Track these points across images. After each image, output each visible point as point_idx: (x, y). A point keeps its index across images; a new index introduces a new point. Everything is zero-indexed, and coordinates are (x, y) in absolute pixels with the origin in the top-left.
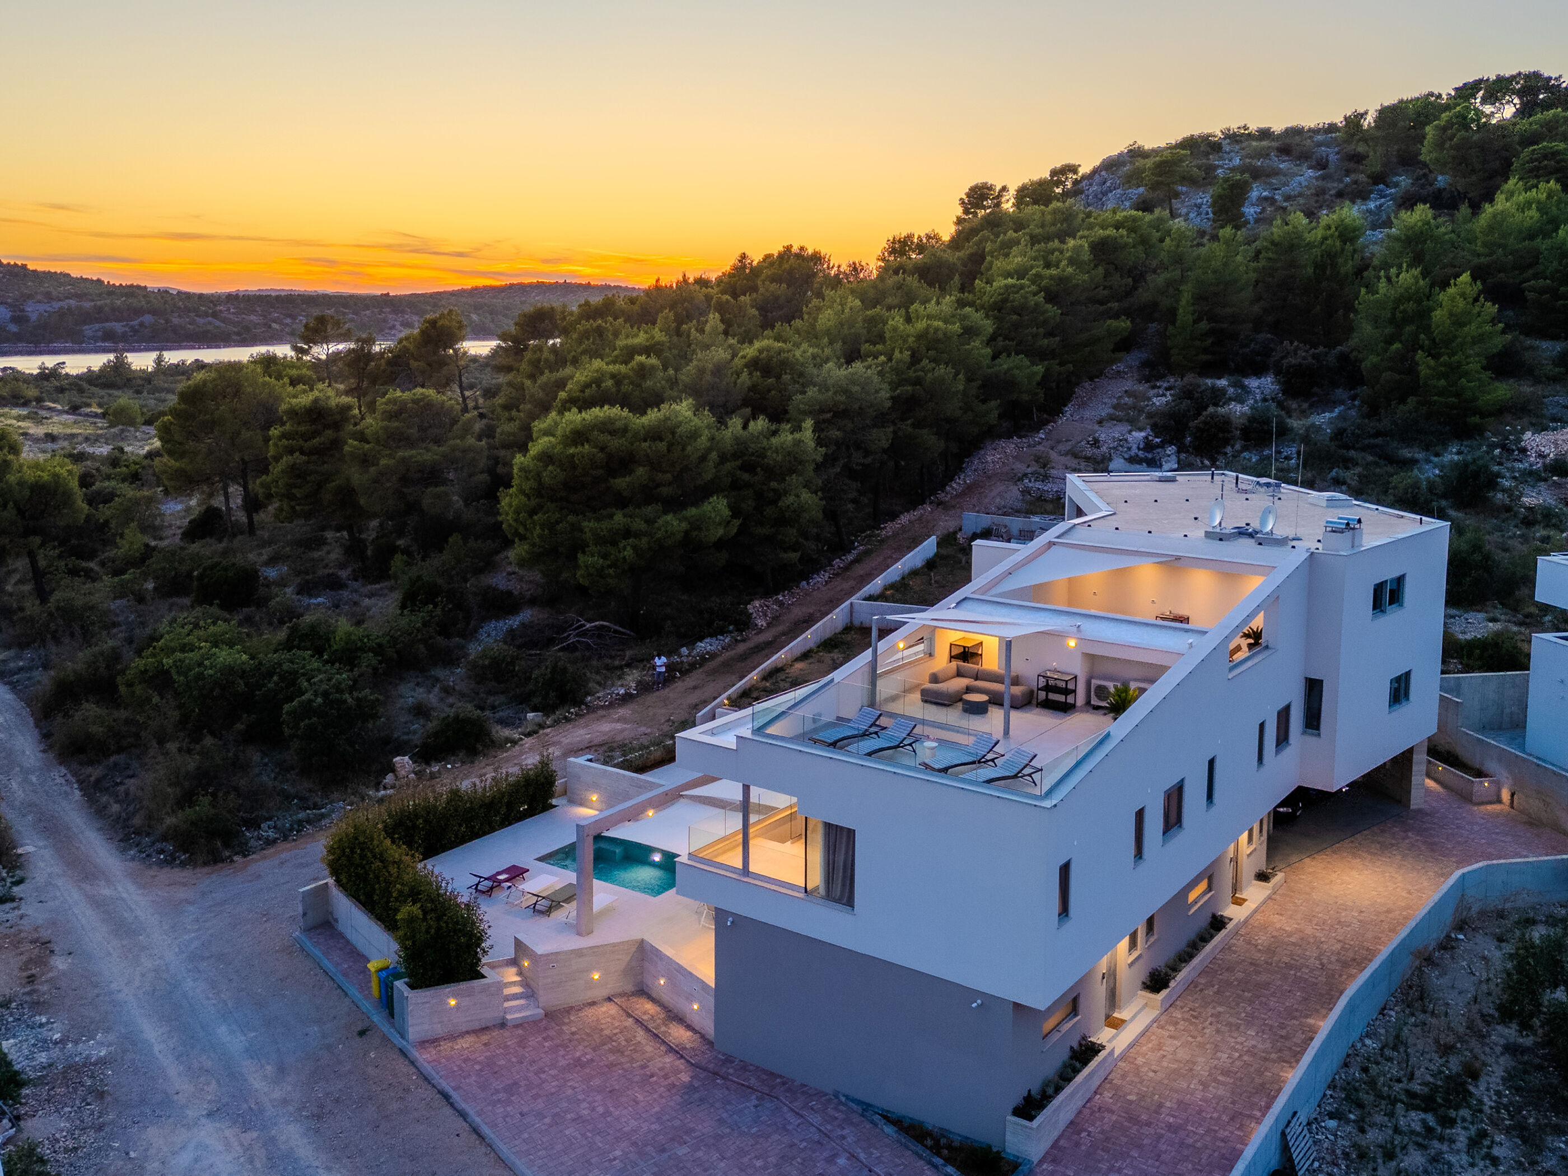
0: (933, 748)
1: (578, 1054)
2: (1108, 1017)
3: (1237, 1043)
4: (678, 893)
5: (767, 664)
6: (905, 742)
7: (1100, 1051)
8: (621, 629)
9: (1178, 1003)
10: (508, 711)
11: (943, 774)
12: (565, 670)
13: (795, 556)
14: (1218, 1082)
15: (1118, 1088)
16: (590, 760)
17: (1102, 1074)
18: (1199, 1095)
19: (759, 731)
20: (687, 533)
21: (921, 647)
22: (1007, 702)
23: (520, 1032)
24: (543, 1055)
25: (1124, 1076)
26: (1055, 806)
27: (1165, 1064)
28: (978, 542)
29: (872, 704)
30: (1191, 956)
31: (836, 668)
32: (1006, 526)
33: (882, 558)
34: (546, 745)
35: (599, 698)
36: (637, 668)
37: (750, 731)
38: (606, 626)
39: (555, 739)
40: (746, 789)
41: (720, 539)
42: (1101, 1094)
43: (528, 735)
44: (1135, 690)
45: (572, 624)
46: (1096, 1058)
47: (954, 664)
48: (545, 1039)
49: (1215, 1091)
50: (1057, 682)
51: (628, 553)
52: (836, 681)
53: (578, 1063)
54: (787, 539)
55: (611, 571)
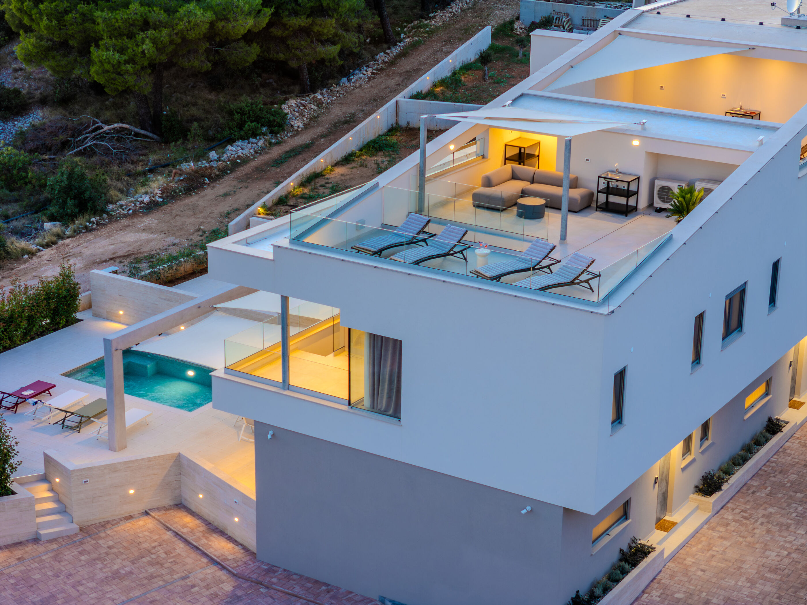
0: (485, 256)
1: (116, 567)
2: (659, 520)
3: (786, 542)
4: (214, 407)
5: (306, 169)
6: (456, 249)
7: (649, 552)
8: (142, 132)
9: (729, 505)
10: (23, 221)
11: (495, 282)
12: (82, 177)
13: (334, 50)
14: (766, 579)
15: (666, 587)
16: (115, 272)
17: (650, 575)
18: (746, 591)
19: (297, 240)
20: (212, 24)
21: (473, 149)
22: (565, 206)
23: (55, 546)
24: (79, 569)
25: (672, 577)
26: (613, 312)
27: (714, 563)
28: (537, 32)
29: (420, 211)
30: (745, 460)
31: (380, 173)
32: (567, 15)
33: (430, 51)
34: (66, 257)
35: (121, 206)
36: (161, 174)
37: (288, 241)
38: (126, 129)
39: (77, 250)
40: (285, 300)
41: (249, 31)
42: (649, 594)
43: (47, 245)
44: (700, 191)
45: (88, 127)
46: (646, 559)
47: (510, 165)
48: (81, 553)
49: (762, 587)
50: (619, 183)
51: (148, 46)
52: (381, 185)
53: (116, 575)
54: (325, 31)
55: (129, 67)
